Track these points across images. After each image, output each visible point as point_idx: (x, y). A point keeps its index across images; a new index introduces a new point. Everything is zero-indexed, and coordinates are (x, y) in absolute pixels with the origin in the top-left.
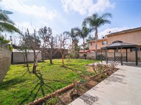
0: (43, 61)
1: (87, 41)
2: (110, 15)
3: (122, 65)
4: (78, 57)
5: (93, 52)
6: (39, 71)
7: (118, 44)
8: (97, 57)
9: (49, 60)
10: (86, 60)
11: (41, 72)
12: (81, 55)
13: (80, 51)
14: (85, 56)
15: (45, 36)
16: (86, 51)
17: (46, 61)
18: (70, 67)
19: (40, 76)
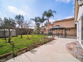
0: (17, 36)
1: (45, 24)
2: (55, 12)
3: (59, 37)
4: (39, 34)
5: (47, 31)
6: (13, 42)
7: (57, 27)
8: (49, 33)
9: (20, 36)
10: (43, 35)
11: (14, 42)
12: (41, 32)
13: (40, 30)
14: (43, 33)
15: (19, 20)
16: (43, 30)
17: (19, 36)
18: (32, 39)
19: (13, 44)
